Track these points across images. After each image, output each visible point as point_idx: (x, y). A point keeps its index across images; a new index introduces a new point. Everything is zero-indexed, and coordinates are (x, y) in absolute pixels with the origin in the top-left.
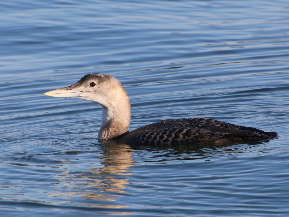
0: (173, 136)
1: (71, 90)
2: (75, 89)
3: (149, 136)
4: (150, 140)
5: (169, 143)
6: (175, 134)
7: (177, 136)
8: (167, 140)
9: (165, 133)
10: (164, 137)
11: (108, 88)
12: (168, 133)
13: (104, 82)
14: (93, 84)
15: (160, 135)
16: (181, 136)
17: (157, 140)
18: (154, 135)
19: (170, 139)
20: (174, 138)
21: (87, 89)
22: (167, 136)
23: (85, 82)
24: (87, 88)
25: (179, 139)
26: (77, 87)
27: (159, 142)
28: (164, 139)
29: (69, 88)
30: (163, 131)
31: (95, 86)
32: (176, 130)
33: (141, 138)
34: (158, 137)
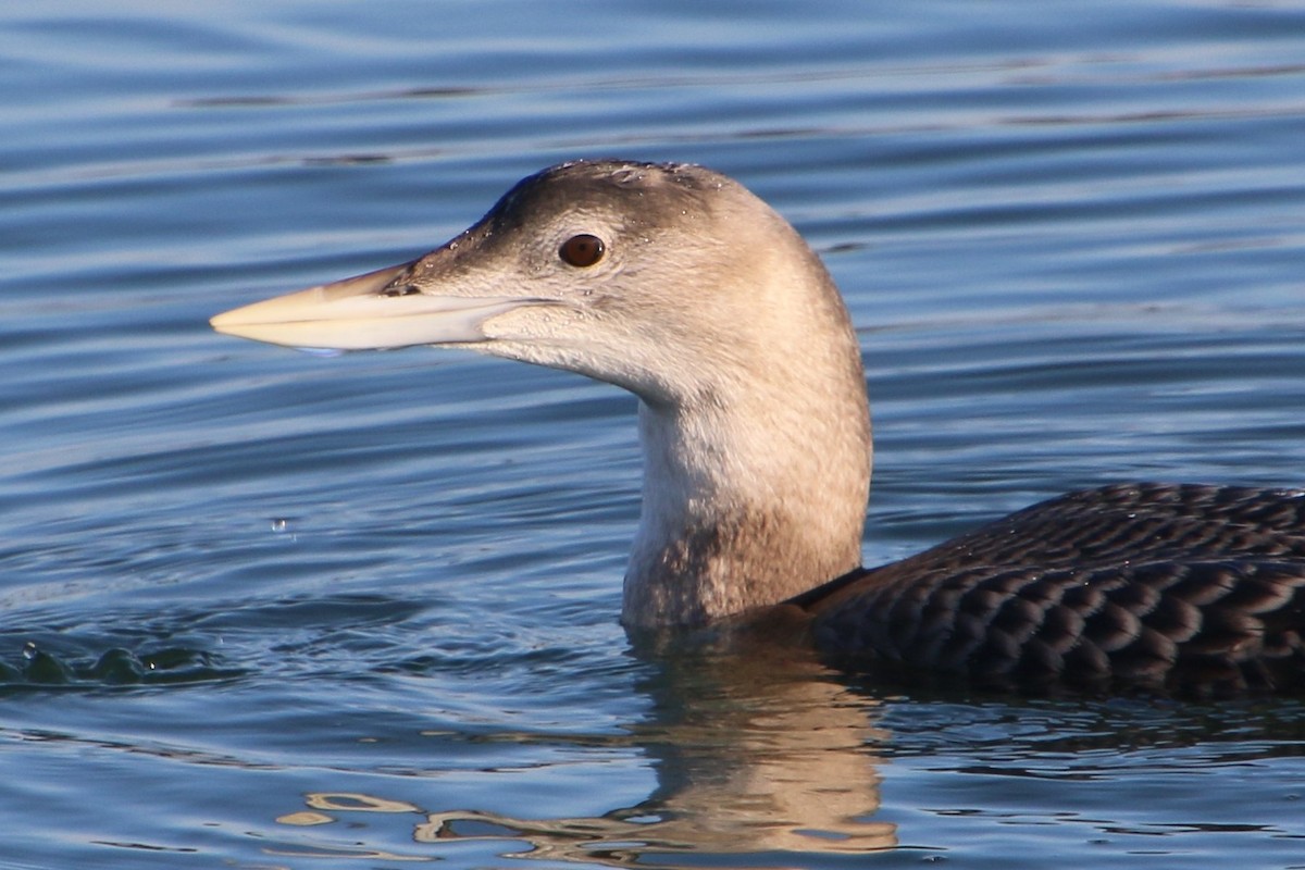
0: (1194, 620)
1: (413, 291)
2: (447, 286)
3: (1007, 605)
4: (1013, 643)
5: (1157, 672)
6: (1203, 609)
7: (1219, 628)
8: (1143, 651)
9: (1127, 597)
10: (1117, 627)
11: (700, 276)
12: (1152, 598)
13: (666, 231)
14: (583, 247)
15: (1089, 611)
16: (1253, 626)
17: (1067, 644)
18: (1047, 604)
19: (1168, 646)
20: (1197, 640)
21: (539, 290)
22: (1146, 621)
23: (521, 232)
24: (539, 278)
25: (1238, 651)
26: (465, 272)
27: (1078, 662)
28: (1121, 641)
29: (399, 278)
30: (1117, 584)
31: (604, 259)
32: (1216, 582)
33: (948, 619)
34: (1076, 625)
